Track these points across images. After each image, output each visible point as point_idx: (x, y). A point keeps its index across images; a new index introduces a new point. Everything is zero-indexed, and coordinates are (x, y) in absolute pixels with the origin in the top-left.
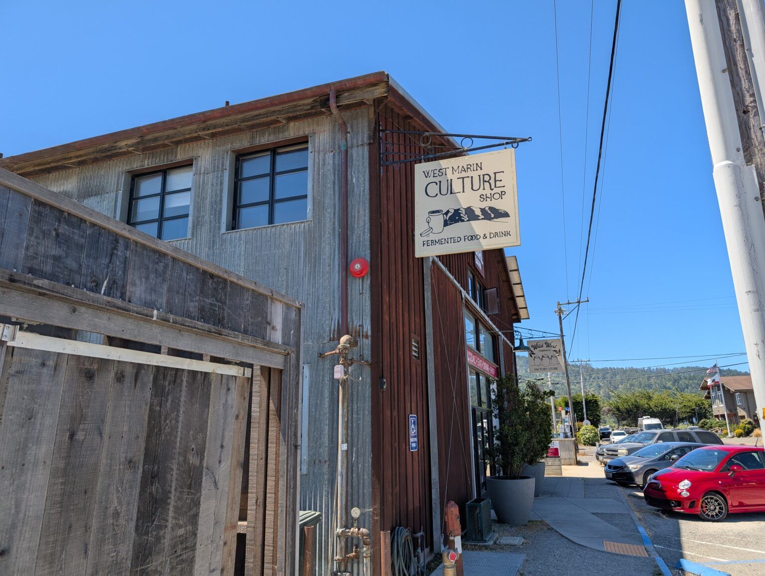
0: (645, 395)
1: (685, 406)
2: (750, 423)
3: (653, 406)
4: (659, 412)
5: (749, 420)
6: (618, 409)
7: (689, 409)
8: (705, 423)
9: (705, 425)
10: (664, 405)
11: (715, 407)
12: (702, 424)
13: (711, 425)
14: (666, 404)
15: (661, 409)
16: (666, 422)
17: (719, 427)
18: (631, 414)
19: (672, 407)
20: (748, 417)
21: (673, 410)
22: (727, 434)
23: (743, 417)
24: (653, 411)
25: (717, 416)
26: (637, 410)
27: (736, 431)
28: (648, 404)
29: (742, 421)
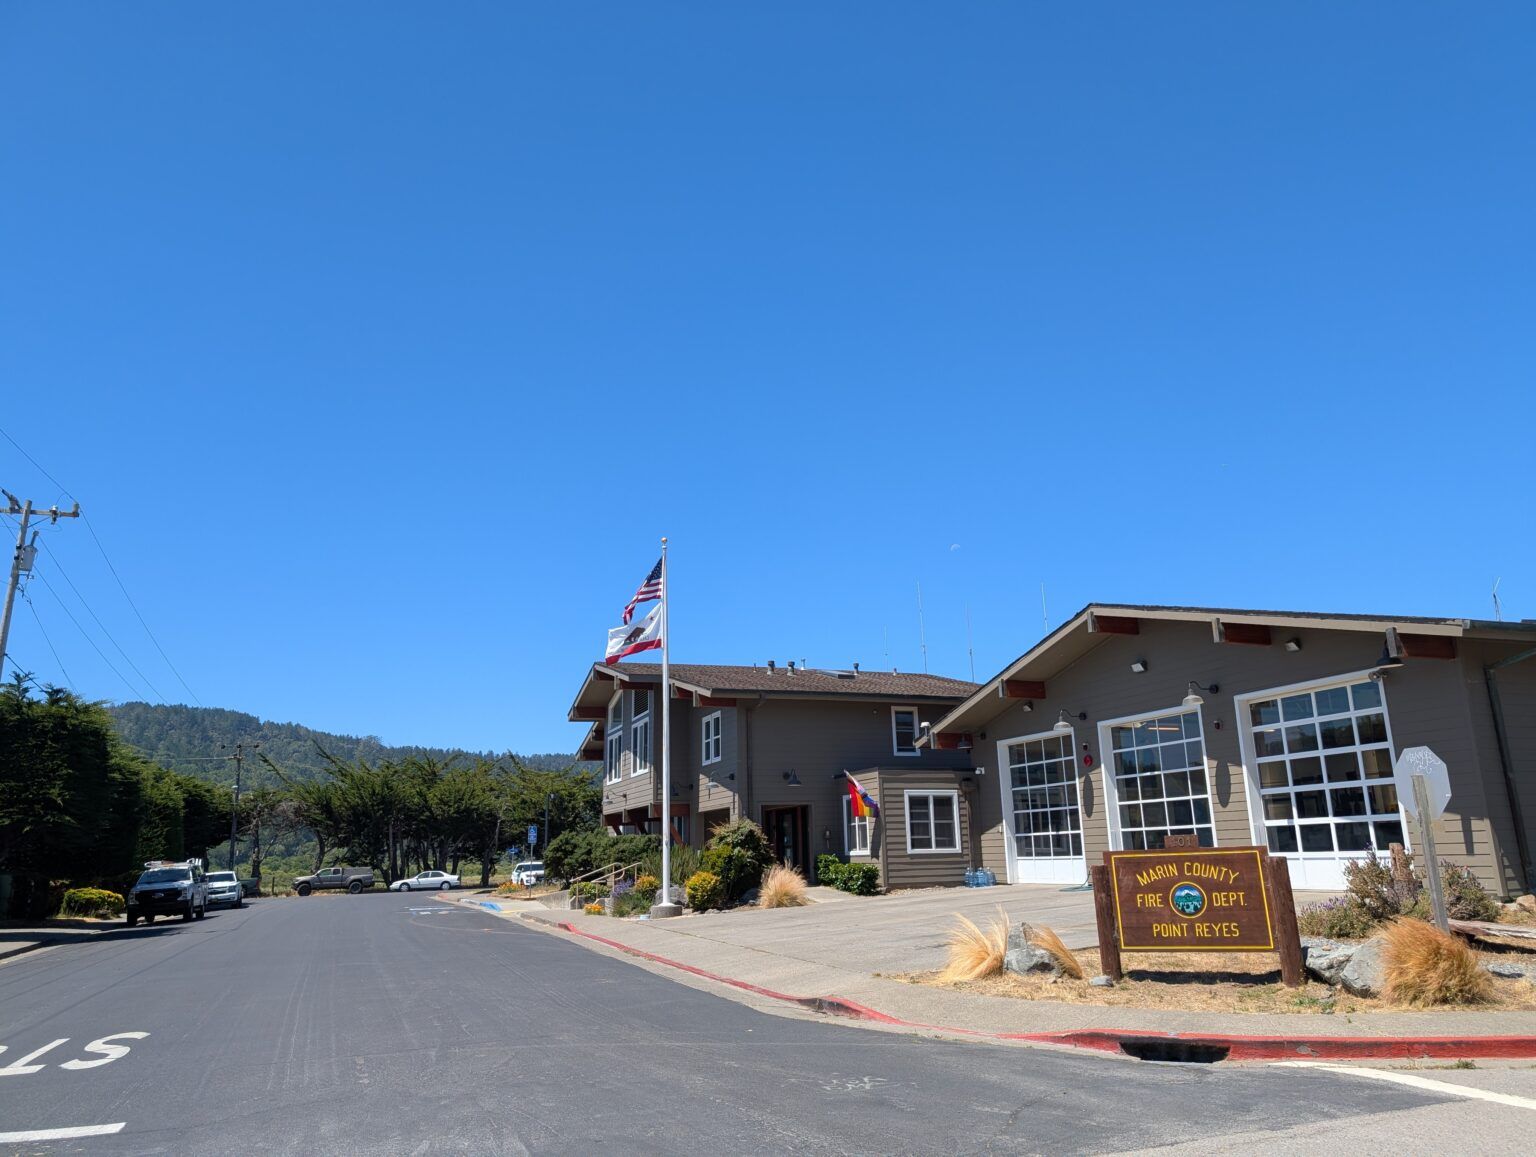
0: (421, 768)
1: (524, 802)
2: (750, 840)
3: (433, 801)
4: (450, 817)
5: (749, 825)
6: (326, 808)
7: (533, 812)
8: (569, 847)
9: (567, 853)
10: (466, 797)
11: (615, 781)
12: (557, 850)
13: (589, 852)
14: (472, 796)
15: (457, 812)
16: (466, 850)
17: (619, 860)
18: (365, 825)
19: (488, 805)
20: (741, 817)
21: (491, 814)
22: (651, 894)
23: (722, 816)
24: (433, 817)
25: (614, 820)
26: (387, 812)
27: (694, 880)
28: (420, 794)
29: (719, 831)
